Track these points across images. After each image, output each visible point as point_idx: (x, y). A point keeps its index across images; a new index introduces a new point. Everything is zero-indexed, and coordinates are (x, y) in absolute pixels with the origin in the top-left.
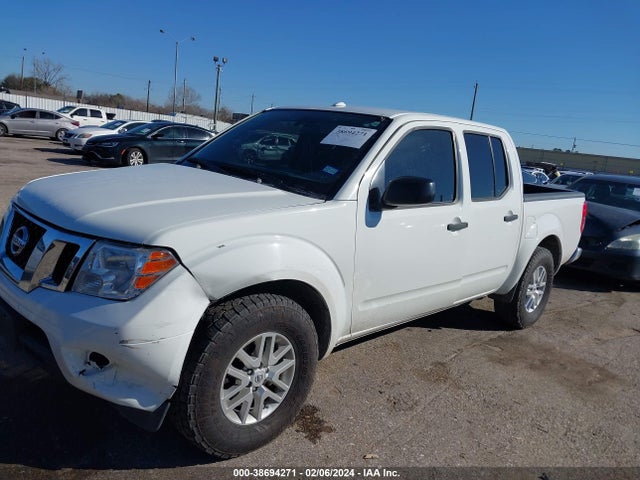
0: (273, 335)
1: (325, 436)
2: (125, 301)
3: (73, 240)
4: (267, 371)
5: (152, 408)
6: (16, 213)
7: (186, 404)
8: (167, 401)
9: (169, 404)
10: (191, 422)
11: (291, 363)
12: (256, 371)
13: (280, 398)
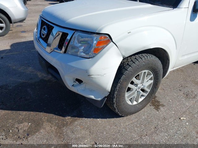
0: (147, 71)
1: (162, 108)
2: (89, 58)
3: (66, 31)
4: (142, 85)
5: (99, 99)
6: (42, 21)
7: (113, 99)
8: (105, 97)
9: (106, 98)
10: (114, 105)
11: (152, 81)
12: (138, 85)
13: (146, 95)
